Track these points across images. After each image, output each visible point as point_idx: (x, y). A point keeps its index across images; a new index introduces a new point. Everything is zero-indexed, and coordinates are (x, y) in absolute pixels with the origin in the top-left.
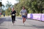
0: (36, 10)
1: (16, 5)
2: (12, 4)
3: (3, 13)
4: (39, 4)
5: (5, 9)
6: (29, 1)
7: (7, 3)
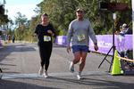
1: (35, 19)
7: (17, 16)
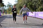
0: (31, 9)
1: (15, 5)
2: (12, 5)
3: (5, 11)
4: (33, 5)
5: (6, 8)
6: (26, 2)
7: (8, 4)
